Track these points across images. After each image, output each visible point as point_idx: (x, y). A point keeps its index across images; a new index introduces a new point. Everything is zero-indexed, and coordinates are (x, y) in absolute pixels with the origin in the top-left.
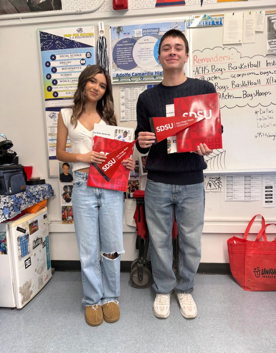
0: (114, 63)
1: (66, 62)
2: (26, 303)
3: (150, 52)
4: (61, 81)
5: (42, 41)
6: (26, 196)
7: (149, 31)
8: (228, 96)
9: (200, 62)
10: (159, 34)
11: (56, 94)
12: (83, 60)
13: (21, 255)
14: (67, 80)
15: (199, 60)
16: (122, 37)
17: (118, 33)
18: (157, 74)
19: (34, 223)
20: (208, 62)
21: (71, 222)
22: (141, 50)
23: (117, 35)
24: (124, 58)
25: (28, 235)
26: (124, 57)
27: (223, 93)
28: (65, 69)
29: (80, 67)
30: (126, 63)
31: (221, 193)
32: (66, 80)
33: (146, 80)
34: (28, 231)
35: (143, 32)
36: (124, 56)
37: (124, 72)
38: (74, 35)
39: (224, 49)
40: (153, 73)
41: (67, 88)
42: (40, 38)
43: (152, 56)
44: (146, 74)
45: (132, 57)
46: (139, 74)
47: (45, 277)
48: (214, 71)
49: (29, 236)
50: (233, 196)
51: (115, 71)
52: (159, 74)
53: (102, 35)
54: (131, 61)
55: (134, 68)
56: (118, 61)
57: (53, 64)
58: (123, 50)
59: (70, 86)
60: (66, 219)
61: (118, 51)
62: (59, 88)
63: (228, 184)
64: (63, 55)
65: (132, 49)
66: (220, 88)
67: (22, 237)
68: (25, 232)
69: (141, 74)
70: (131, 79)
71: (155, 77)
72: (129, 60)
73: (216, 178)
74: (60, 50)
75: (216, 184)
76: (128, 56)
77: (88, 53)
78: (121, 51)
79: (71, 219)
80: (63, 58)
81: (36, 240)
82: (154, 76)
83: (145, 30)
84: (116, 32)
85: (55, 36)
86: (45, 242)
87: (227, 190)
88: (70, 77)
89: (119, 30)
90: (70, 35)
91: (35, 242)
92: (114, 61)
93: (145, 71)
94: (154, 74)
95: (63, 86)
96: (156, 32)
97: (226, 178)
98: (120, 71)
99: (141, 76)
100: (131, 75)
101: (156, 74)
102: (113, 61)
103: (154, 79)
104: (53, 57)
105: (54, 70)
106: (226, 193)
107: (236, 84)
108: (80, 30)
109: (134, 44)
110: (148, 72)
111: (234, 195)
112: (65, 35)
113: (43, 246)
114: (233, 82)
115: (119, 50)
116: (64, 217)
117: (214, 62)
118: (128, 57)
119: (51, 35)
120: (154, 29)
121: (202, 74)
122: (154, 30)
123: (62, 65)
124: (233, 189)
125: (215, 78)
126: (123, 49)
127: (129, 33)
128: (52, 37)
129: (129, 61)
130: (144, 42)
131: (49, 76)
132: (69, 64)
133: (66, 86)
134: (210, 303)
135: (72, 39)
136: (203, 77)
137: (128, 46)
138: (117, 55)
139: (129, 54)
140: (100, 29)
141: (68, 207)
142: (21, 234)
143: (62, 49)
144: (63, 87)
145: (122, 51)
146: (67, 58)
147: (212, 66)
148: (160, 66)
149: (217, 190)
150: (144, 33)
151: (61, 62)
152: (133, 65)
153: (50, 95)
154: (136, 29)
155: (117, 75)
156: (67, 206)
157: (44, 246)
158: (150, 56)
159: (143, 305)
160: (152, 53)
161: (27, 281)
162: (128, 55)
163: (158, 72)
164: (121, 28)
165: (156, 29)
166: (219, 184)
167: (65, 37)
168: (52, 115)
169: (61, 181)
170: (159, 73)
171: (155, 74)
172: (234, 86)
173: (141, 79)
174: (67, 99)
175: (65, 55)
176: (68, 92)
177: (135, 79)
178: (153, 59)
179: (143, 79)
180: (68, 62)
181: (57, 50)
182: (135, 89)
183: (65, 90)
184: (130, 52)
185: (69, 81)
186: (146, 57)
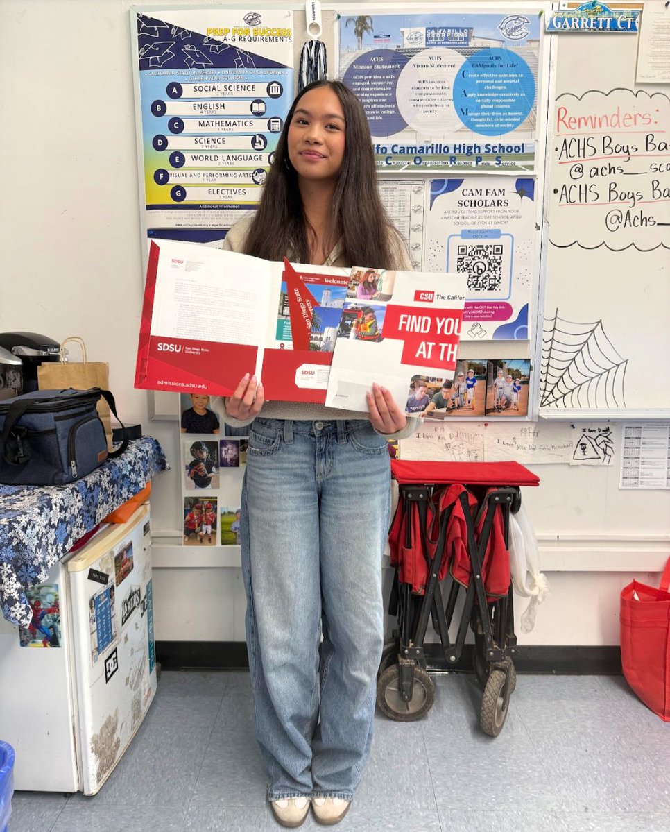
1: (212, 107)
2: (105, 776)
3: (444, 91)
4: (194, 158)
5: (142, 41)
6: (108, 479)
7: (444, 35)
8: (640, 218)
9: (573, 125)
10: (471, 44)
11: (179, 193)
12: (258, 101)
13: (97, 646)
14: (213, 155)
15: (572, 120)
16: (370, 45)
17: (359, 34)
18: (460, 152)
19: (125, 552)
20: (594, 127)
21: (210, 540)
22: (418, 85)
23: (355, 38)
24: (371, 104)
25: (113, 587)
26: (371, 100)
27: (628, 212)
28: (208, 124)
29: (249, 120)
30: (377, 118)
31: (609, 468)
32: (209, 155)
33: (429, 165)
34: (112, 577)
35: (429, 36)
36: (373, 98)
38: (236, 31)
39: (636, 96)
40: (448, 149)
41: (211, 178)
42: (139, 32)
43: (447, 102)
44: (430, 150)
45: (395, 103)
46: (410, 150)
47: (145, 694)
48: (608, 151)
49: (114, 591)
50: (640, 477)
52: (464, 152)
53: (314, 38)
54: (392, 112)
55: (399, 131)
57: (174, 108)
58: (371, 81)
59: (219, 172)
60: (197, 530)
61: (358, 84)
62: (188, 175)
63: (628, 445)
65: (395, 81)
66: (622, 198)
67: (99, 597)
68: (105, 582)
69: (416, 148)
70: (389, 162)
71: (453, 159)
72: (384, 109)
73: (599, 430)
74: (194, 70)
75: (598, 446)
76: (384, 97)
77: (275, 85)
78: (363, 84)
79: (209, 532)
80: (203, 94)
81: (129, 599)
82: (451, 157)
83: (433, 31)
84: (353, 32)
85: (180, 30)
86: (146, 600)
87: (624, 462)
88: (221, 146)
89: (361, 25)
90: (223, 32)
91: (127, 605)
93: (427, 142)
94: (451, 151)
95: (202, 172)
96: (461, 38)
97: (624, 430)
99: (418, 154)
100: (389, 152)
101: (457, 151)
103: (451, 166)
104: (175, 90)
105: (177, 126)
106: (622, 469)
107: (661, 188)
108: (253, 19)
109: (402, 67)
110: (435, 146)
111: (642, 474)
112: (209, 30)
113: (142, 611)
114: (655, 183)
115: (358, 80)
117: (610, 129)
118: (384, 100)
119: (171, 26)
120: (458, 29)
121: (576, 158)
122: (456, 33)
123: (198, 112)
124: (641, 460)
125: (612, 169)
126: (370, 77)
127: (389, 36)
128: (174, 32)
129: (385, 112)
130: (429, 62)
131: (160, 142)
132: (220, 112)
133: (209, 172)
134: (598, 762)
135: (229, 42)
136: (581, 167)
137: (386, 72)
139: (387, 95)
140: (309, 21)
141: (200, 500)
142: (98, 588)
143: (200, 67)
144: (199, 175)
145: (368, 83)
146: (214, 94)
147: (604, 138)
148: (468, 131)
149: (601, 460)
150: (431, 39)
151: (197, 103)
153: (163, 194)
154: (410, 26)
156: (199, 497)
157: (144, 610)
158: (442, 103)
159: (428, 772)
160: (450, 94)
161: (110, 717)
162: (383, 95)
163: (462, 146)
164: (368, 21)
165: (462, 29)
166: (607, 446)
167: (212, 36)
169: (185, 429)
170: (464, 147)
171: (455, 152)
172: (657, 193)
173: (415, 163)
174: (210, 209)
175: (208, 85)
176: (215, 189)
177: (400, 162)
178: (451, 110)
179: (422, 164)
180: (215, 107)
181: (185, 70)
182: (399, 187)
183: (206, 182)
184: (390, 89)
185: (216, 158)
186: (433, 103)
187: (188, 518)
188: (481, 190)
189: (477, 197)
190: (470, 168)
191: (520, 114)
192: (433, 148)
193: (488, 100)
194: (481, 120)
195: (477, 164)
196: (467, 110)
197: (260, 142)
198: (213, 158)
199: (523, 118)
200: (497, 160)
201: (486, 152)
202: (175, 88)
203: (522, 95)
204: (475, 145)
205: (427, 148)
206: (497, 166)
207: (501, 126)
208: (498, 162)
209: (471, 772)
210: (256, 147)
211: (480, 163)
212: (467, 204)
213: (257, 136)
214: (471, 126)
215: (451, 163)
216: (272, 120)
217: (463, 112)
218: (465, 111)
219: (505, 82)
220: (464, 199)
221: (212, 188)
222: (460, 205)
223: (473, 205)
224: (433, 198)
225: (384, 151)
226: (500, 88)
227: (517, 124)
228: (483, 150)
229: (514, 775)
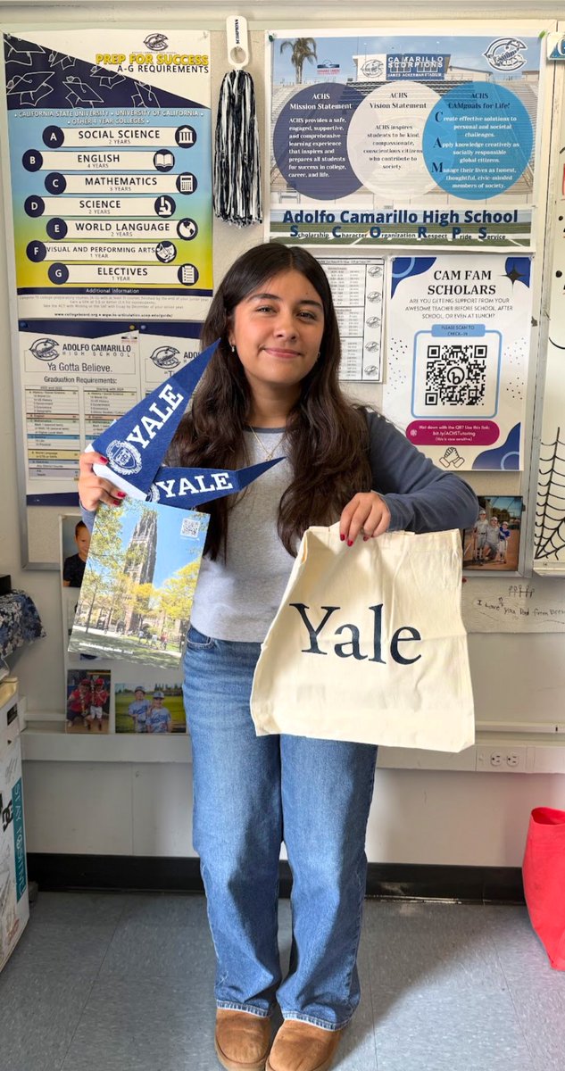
0: (277, 171)
1: (102, 159)
3: (411, 139)
4: (80, 227)
5: (11, 71)
7: (411, 65)
10: (447, 77)
11: (59, 272)
12: (164, 152)
14: (104, 223)
16: (311, 78)
17: (298, 62)
18: (431, 221)
21: (100, 727)
22: (376, 132)
23: (292, 68)
24: (313, 156)
26: (315, 152)
28: (97, 182)
29: (152, 177)
30: (322, 175)
32: (99, 223)
33: (390, 239)
35: (391, 66)
36: (317, 148)
37: (309, 205)
38: (134, 58)
40: (416, 216)
41: (101, 253)
42: (6, 59)
43: (414, 155)
44: (391, 219)
45: (345, 155)
46: (365, 217)
47: (8, 930)
51: (280, 202)
52: (437, 221)
53: (238, 67)
54: (341, 168)
55: (350, 193)
56: (293, 164)
57: (53, 161)
58: (314, 125)
59: (112, 246)
60: (83, 714)
61: (296, 129)
62: (71, 249)
64: (92, 130)
65: (346, 126)
69: (373, 215)
70: (337, 234)
71: (422, 230)
72: (331, 163)
74: (81, 111)
76: (331, 147)
77: (186, 130)
78: (303, 129)
79: (100, 716)
80: (91, 142)
82: (420, 228)
83: (396, 59)
84: (290, 60)
85: (60, 56)
86: (10, 808)
88: (114, 212)
89: (301, 51)
90: (118, 59)
92: (278, 164)
93: (388, 207)
94: (420, 220)
95: (89, 246)
96: (434, 69)
98: (299, 202)
99: (374, 225)
100: (338, 220)
101: (428, 220)
102: (275, 162)
103: (419, 239)
104: (53, 137)
105: (56, 184)
108: (157, 42)
109: (355, 107)
110: (398, 213)
112: (100, 58)
113: (5, 823)
115: (297, 125)
116: (76, 710)
118: (330, 152)
119: (49, 51)
120: (430, 57)
122: (428, 62)
123: (84, 166)
126: (313, 121)
127: (338, 66)
128: (52, 59)
129: (332, 168)
130: (390, 101)
131: (34, 206)
132: (113, 166)
133: (98, 245)
135: (125, 73)
137: (334, 114)
138: (291, 144)
139: (335, 144)
140: (231, 44)
141: (89, 673)
143: (87, 106)
144: (85, 249)
145: (309, 128)
146: (105, 142)
148: (442, 193)
150: (394, 69)
151: (82, 154)
152: (346, 183)
153: (39, 275)
154: (366, 53)
155: (286, 215)
156: (87, 671)
157: (9, 821)
158: (409, 155)
160: (418, 143)
162: (329, 144)
163: (434, 213)
164: (310, 46)
165: (436, 57)
167: (102, 65)
168: (41, 347)
169: (69, 582)
170: (437, 215)
171: (425, 221)
173: (372, 234)
174: (100, 294)
175: (98, 130)
176: (107, 268)
177: (352, 234)
178: (420, 165)
179: (380, 237)
180: (107, 159)
181: (68, 110)
182: (350, 268)
183: (94, 258)
184: (339, 136)
185: (108, 227)
186: (395, 155)
187: (72, 697)
188: (459, 272)
189: (454, 282)
190: (445, 242)
191: (512, 170)
192: (395, 215)
193: (470, 152)
194: (459, 179)
195: (454, 237)
196: (441, 164)
197: (166, 206)
198: (104, 227)
199: (516, 176)
200: (481, 232)
201: (466, 221)
202: (53, 134)
203: (515, 145)
204: (452, 211)
205: (388, 216)
206: (480, 240)
207: (487, 186)
208: (482, 235)
209: (430, 1048)
210: (160, 213)
211: (458, 236)
212: (440, 290)
213: (162, 199)
214: (446, 187)
215: (420, 236)
216: (182, 177)
217: (436, 168)
218: (438, 166)
219: (492, 127)
220: (436, 283)
221: (103, 267)
222: (431, 292)
223: (448, 292)
224: (395, 282)
225: (330, 218)
226: (486, 136)
227: (508, 184)
228: (462, 219)
229: (487, 1055)
